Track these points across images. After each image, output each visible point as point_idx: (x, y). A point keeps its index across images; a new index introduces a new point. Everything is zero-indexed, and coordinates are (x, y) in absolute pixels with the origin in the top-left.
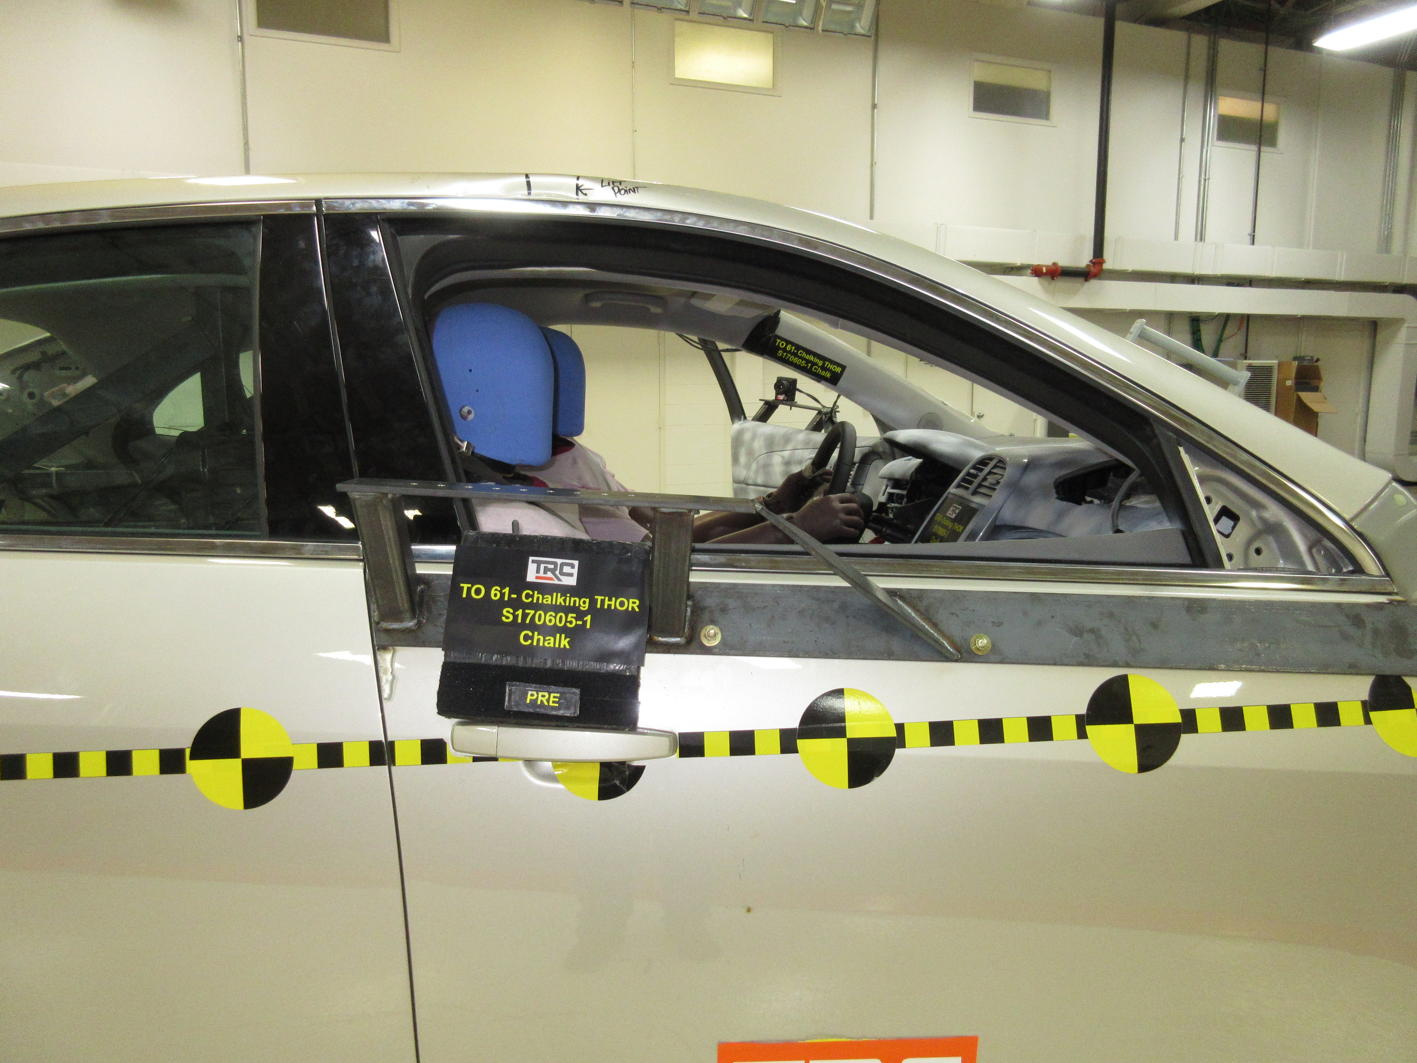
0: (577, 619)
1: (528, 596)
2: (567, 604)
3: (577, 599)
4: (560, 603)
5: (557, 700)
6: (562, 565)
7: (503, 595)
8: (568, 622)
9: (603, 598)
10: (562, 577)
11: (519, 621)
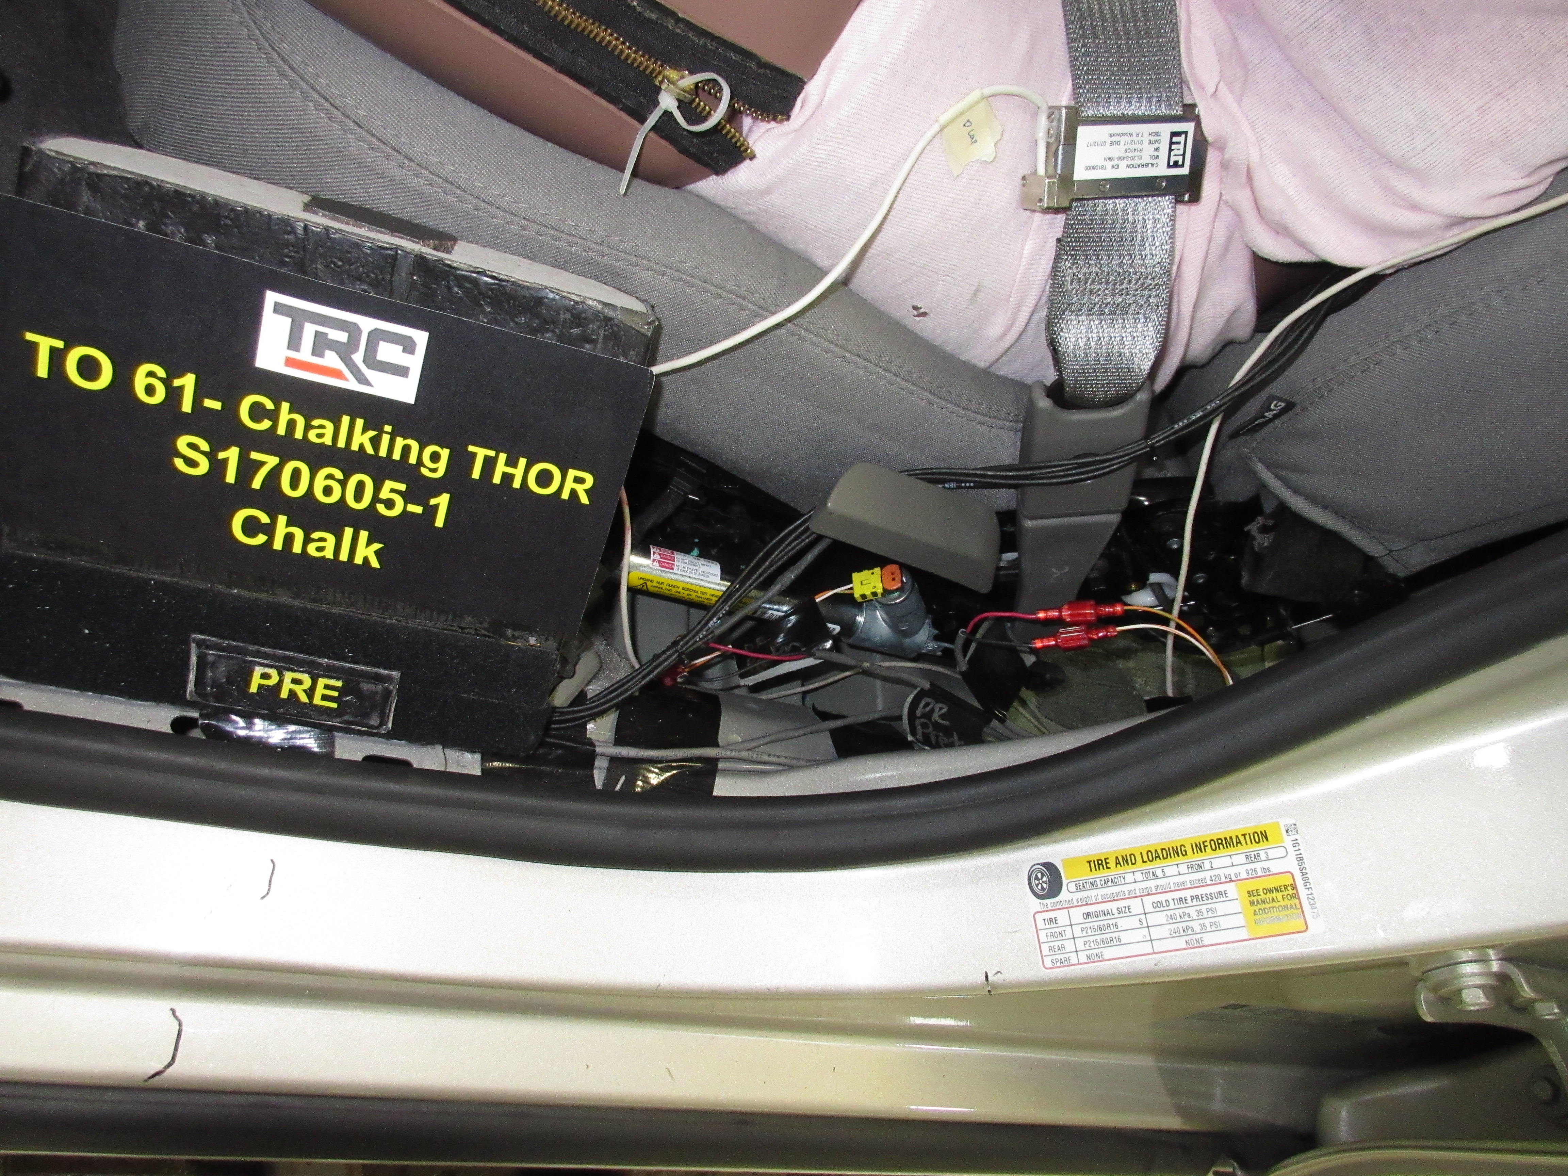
0: (407, 497)
1: (257, 412)
2: (383, 453)
3: (415, 445)
4: (362, 446)
5: (336, 694)
6: (376, 336)
7: (174, 395)
8: (382, 501)
9: (492, 453)
10: (370, 374)
11: (231, 477)
